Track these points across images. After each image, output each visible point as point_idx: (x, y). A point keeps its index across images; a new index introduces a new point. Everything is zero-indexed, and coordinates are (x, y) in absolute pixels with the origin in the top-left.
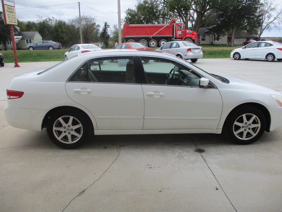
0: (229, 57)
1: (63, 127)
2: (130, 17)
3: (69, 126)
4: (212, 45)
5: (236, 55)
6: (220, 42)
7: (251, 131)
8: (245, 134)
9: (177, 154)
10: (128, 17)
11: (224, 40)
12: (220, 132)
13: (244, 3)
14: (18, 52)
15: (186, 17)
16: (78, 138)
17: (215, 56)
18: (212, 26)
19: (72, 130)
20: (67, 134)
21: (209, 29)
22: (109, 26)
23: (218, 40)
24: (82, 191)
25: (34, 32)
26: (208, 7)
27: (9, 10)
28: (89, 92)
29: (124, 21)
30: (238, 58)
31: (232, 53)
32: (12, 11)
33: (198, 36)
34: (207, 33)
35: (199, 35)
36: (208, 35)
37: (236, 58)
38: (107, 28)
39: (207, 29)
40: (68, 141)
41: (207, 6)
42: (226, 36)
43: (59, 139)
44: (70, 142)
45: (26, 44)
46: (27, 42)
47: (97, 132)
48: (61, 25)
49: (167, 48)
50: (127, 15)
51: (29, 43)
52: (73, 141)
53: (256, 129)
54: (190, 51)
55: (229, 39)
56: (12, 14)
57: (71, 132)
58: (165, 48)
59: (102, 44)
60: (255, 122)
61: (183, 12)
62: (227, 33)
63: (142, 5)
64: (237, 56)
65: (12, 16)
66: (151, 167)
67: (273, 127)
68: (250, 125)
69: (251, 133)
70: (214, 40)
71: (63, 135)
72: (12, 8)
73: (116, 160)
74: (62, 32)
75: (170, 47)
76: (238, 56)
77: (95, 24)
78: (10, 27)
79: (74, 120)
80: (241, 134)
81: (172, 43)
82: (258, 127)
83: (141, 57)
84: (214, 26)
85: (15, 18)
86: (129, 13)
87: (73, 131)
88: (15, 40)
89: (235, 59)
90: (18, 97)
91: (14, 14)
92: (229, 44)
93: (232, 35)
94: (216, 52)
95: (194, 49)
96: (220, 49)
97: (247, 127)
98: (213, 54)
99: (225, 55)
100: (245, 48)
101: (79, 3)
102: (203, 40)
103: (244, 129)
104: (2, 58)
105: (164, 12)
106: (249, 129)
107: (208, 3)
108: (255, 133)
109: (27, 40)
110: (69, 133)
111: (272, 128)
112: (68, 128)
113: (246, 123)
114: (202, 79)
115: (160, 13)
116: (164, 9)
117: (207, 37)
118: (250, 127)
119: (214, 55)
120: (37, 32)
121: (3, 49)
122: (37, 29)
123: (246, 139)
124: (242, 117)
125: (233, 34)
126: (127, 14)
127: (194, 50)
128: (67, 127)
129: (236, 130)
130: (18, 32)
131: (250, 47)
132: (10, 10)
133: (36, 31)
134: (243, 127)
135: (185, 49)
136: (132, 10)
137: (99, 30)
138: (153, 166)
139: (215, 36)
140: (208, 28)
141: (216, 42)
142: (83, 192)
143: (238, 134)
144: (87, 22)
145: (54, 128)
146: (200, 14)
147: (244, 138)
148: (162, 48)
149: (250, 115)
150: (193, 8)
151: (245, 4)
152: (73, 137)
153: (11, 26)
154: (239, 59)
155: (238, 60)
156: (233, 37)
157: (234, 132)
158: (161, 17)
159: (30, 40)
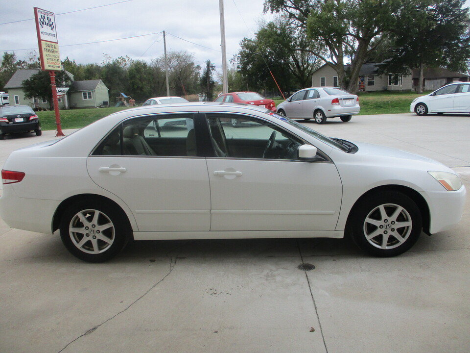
0: (408, 111)
1: (84, 228)
2: (247, 51)
3: (94, 226)
4: (386, 91)
5: (419, 107)
6: (400, 86)
7: (396, 235)
8: (386, 238)
9: (266, 272)
10: (245, 51)
11: (406, 82)
12: (341, 235)
13: (438, 20)
14: (66, 112)
15: (339, 48)
16: (107, 246)
17: (386, 110)
18: (385, 61)
19: (98, 232)
20: (90, 238)
21: (379, 66)
22: (214, 67)
23: (396, 83)
24: (91, 328)
25: (96, 81)
26: (376, 30)
27: (48, 48)
28: (123, 172)
29: (238, 59)
30: (423, 113)
31: (413, 105)
32: (53, 49)
33: (362, 79)
34: (376, 72)
35: (363, 77)
36: (377, 76)
37: (420, 112)
38: (210, 71)
39: (376, 66)
40: (93, 250)
41: (375, 28)
42: (410, 75)
43: (79, 246)
44: (96, 251)
45: (83, 99)
46: (85, 97)
47: (138, 236)
48: (139, 69)
49: (300, 100)
50: (243, 49)
51: (88, 99)
52: (100, 249)
53: (405, 231)
54: (337, 103)
55: (416, 81)
56: (54, 54)
57: (97, 235)
58: (297, 100)
59: (202, 96)
60: (401, 218)
61: (335, 40)
62: (411, 71)
63: (266, 30)
64: (421, 109)
65: (53, 58)
66: (216, 292)
67: (435, 227)
68: (393, 223)
69: (396, 237)
70: (390, 84)
71: (85, 240)
72: (54, 44)
73: (163, 280)
74: (141, 79)
75: (305, 98)
76: (424, 109)
77: (193, 64)
78: (50, 74)
79: (101, 216)
80: (379, 239)
81: (307, 91)
82: (408, 227)
83: (206, 114)
84: (388, 60)
85: (58, 60)
86: (245, 45)
87: (101, 234)
88: (58, 94)
89: (419, 114)
90: (17, 181)
91: (55, 54)
92: (415, 90)
94: (388, 104)
95: (344, 99)
96: (395, 97)
97: (388, 227)
98: (382, 107)
99: (403, 107)
100: (435, 94)
101: (164, 32)
102: (371, 83)
103: (383, 230)
104: (37, 122)
105: (302, 40)
106: (393, 230)
107: (376, 24)
108: (403, 237)
109: (85, 94)
110: (94, 237)
111: (433, 230)
112: (93, 229)
113: (386, 220)
114: (302, 148)
115: (296, 43)
116: (303, 37)
117: (377, 80)
118: (393, 226)
119: (384, 108)
120: (101, 80)
121: (48, 109)
122: (102, 76)
123: (388, 248)
124: (378, 210)
125: (422, 73)
126: (242, 46)
127: (344, 101)
128: (90, 227)
129: (369, 233)
130: (72, 82)
131: (443, 94)
132: (51, 49)
133: (100, 78)
134: (381, 226)
135: (329, 100)
136: (250, 41)
137: (200, 74)
138: (218, 292)
139: (390, 78)
140: (377, 64)
141: (393, 87)
142: (93, 329)
143: (374, 238)
144: (180, 61)
145: (71, 230)
146: (364, 42)
147: (385, 246)
148: (292, 100)
149: (393, 206)
150: (349, 32)
151: (441, 21)
152: (101, 244)
153: (52, 73)
154: (426, 114)
155: (423, 115)
156: (422, 78)
157: (366, 236)
158: (298, 50)
159: (90, 94)
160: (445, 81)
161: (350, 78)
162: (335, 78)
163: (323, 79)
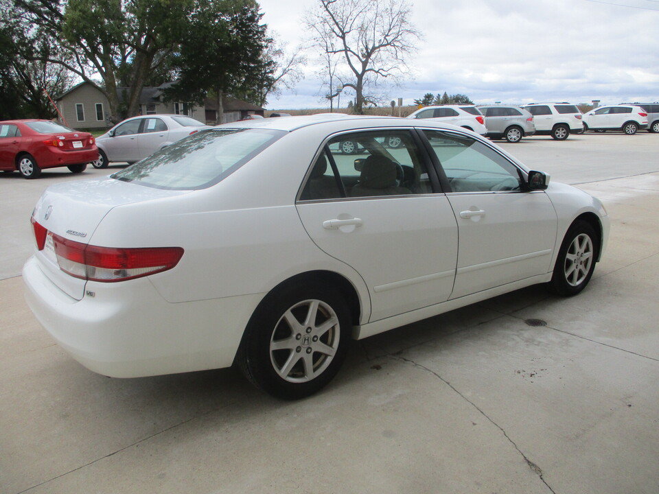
1: (293, 337)
3: (310, 328)
12: (550, 279)
19: (316, 338)
20: (303, 354)
21: (162, 90)
28: (359, 225)
34: (157, 99)
36: (161, 104)
40: (305, 376)
42: (202, 106)
43: (284, 373)
44: (309, 376)
52: (313, 369)
55: (210, 113)
57: (313, 345)
71: (294, 359)
75: (141, 130)
81: (144, 120)
87: (319, 341)
93: (218, 104)
97: (579, 260)
103: (576, 264)
106: (581, 263)
110: (309, 350)
112: (307, 336)
117: (159, 110)
125: (221, 103)
128: (303, 333)
135: (186, 132)
139: (177, 108)
142: (531, 466)
145: (273, 346)
146: (145, 55)
147: (576, 283)
148: (115, 134)
156: (221, 110)
160: (239, 115)
161: (128, 107)
162: (99, 107)
163: (79, 106)
